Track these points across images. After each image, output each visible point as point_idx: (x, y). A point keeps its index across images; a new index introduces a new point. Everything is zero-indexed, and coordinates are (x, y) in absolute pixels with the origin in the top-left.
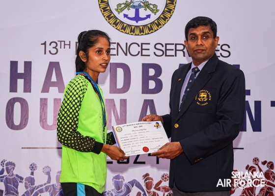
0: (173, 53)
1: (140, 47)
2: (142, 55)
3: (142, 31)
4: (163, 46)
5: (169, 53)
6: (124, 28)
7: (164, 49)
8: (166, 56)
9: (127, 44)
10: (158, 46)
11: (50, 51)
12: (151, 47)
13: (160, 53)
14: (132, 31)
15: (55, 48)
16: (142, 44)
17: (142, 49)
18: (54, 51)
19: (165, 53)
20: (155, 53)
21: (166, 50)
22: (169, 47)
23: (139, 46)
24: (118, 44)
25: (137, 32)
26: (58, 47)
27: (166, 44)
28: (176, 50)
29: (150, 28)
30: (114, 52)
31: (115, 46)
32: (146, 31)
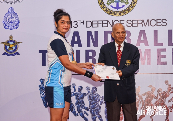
0: (136, 25)
3: (120, 14)
4: (131, 21)
5: (134, 25)
6: (111, 13)
7: (132, 23)
8: (133, 26)
9: (112, 21)
10: (129, 22)
11: (74, 26)
12: (125, 22)
13: (130, 25)
14: (115, 14)
15: (76, 24)
18: (76, 26)
19: (132, 25)
20: (127, 25)
21: (133, 23)
22: (134, 22)
24: (108, 21)
25: (118, 14)
26: (78, 24)
27: (133, 20)
28: (138, 23)
30: (106, 25)
31: (106, 22)
32: (122, 14)
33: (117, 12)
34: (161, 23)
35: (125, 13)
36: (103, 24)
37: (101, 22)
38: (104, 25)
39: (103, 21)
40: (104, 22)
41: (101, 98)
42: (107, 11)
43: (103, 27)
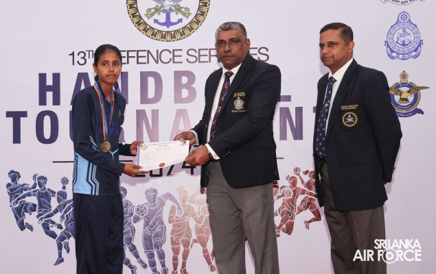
0: (207, 59)
1: (172, 54)
2: (174, 62)
3: (173, 37)
4: (196, 52)
5: (202, 59)
6: (154, 35)
7: (197, 55)
8: (200, 62)
9: (157, 51)
10: (191, 52)
11: (78, 62)
12: (184, 53)
13: (194, 59)
14: (163, 37)
15: (83, 58)
16: (174, 50)
17: (174, 56)
18: (82, 61)
19: (198, 60)
20: (187, 60)
21: (200, 56)
22: (202, 53)
23: (170, 53)
24: (149, 52)
25: (168, 38)
26: (87, 57)
27: (199, 50)
28: (210, 56)
29: (182, 34)
30: (145, 60)
31: (145, 54)
32: (178, 36)
33: (167, 32)
34: (256, 54)
35: (183, 34)
36: (138, 57)
37: (134, 54)
38: (141, 60)
39: (138, 51)
40: (141, 54)
41: (135, 210)
42: (145, 30)
43: (138, 63)
